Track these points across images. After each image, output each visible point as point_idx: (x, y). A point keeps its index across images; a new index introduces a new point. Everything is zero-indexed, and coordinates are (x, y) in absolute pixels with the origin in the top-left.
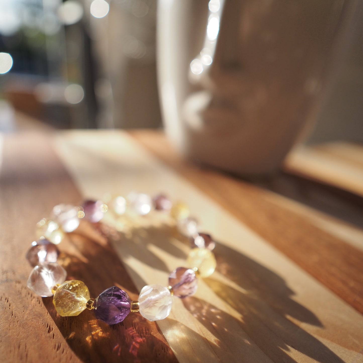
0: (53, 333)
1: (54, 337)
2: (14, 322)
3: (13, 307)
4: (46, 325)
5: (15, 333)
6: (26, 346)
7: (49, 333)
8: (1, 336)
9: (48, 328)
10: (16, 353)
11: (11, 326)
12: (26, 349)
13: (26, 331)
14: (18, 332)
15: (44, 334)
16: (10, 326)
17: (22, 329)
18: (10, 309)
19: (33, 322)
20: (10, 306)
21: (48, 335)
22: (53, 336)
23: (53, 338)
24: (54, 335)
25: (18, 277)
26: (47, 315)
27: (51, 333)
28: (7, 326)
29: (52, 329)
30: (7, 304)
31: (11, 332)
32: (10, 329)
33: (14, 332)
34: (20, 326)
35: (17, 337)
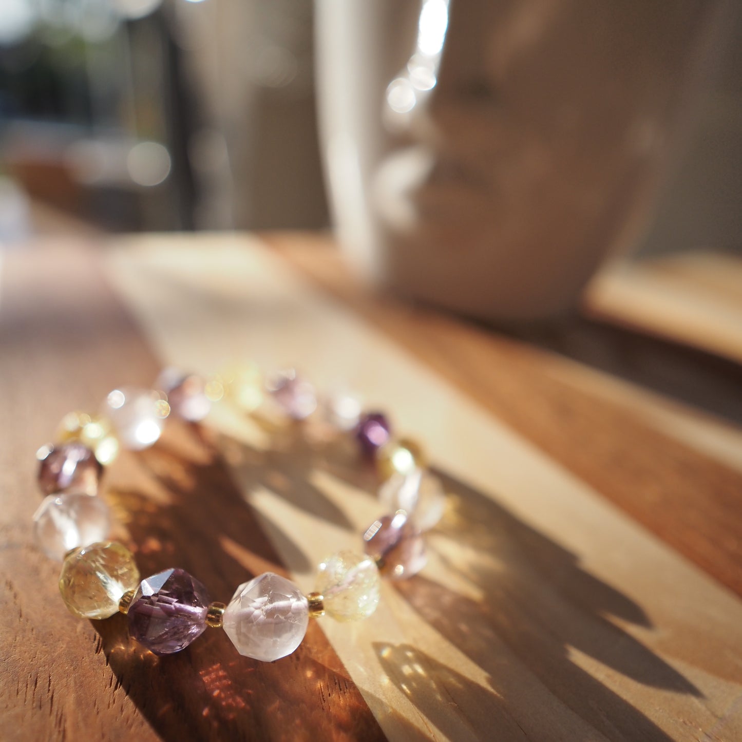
2: (24, 631)
3: (23, 599)
4: (92, 637)
5: (26, 654)
6: (50, 680)
7: (99, 653)
9: (96, 642)
10: (30, 694)
11: (18, 638)
12: (49, 686)
13: (49, 649)
14: (33, 652)
15: (87, 655)
16: (16, 640)
17: (41, 645)
18: (15, 603)
19: (64, 632)
20: (15, 598)
21: (96, 657)
27: (102, 652)
28: (10, 639)
30: (8, 594)
31: (20, 652)
32: (16, 646)
33: (25, 652)
34: (37, 639)
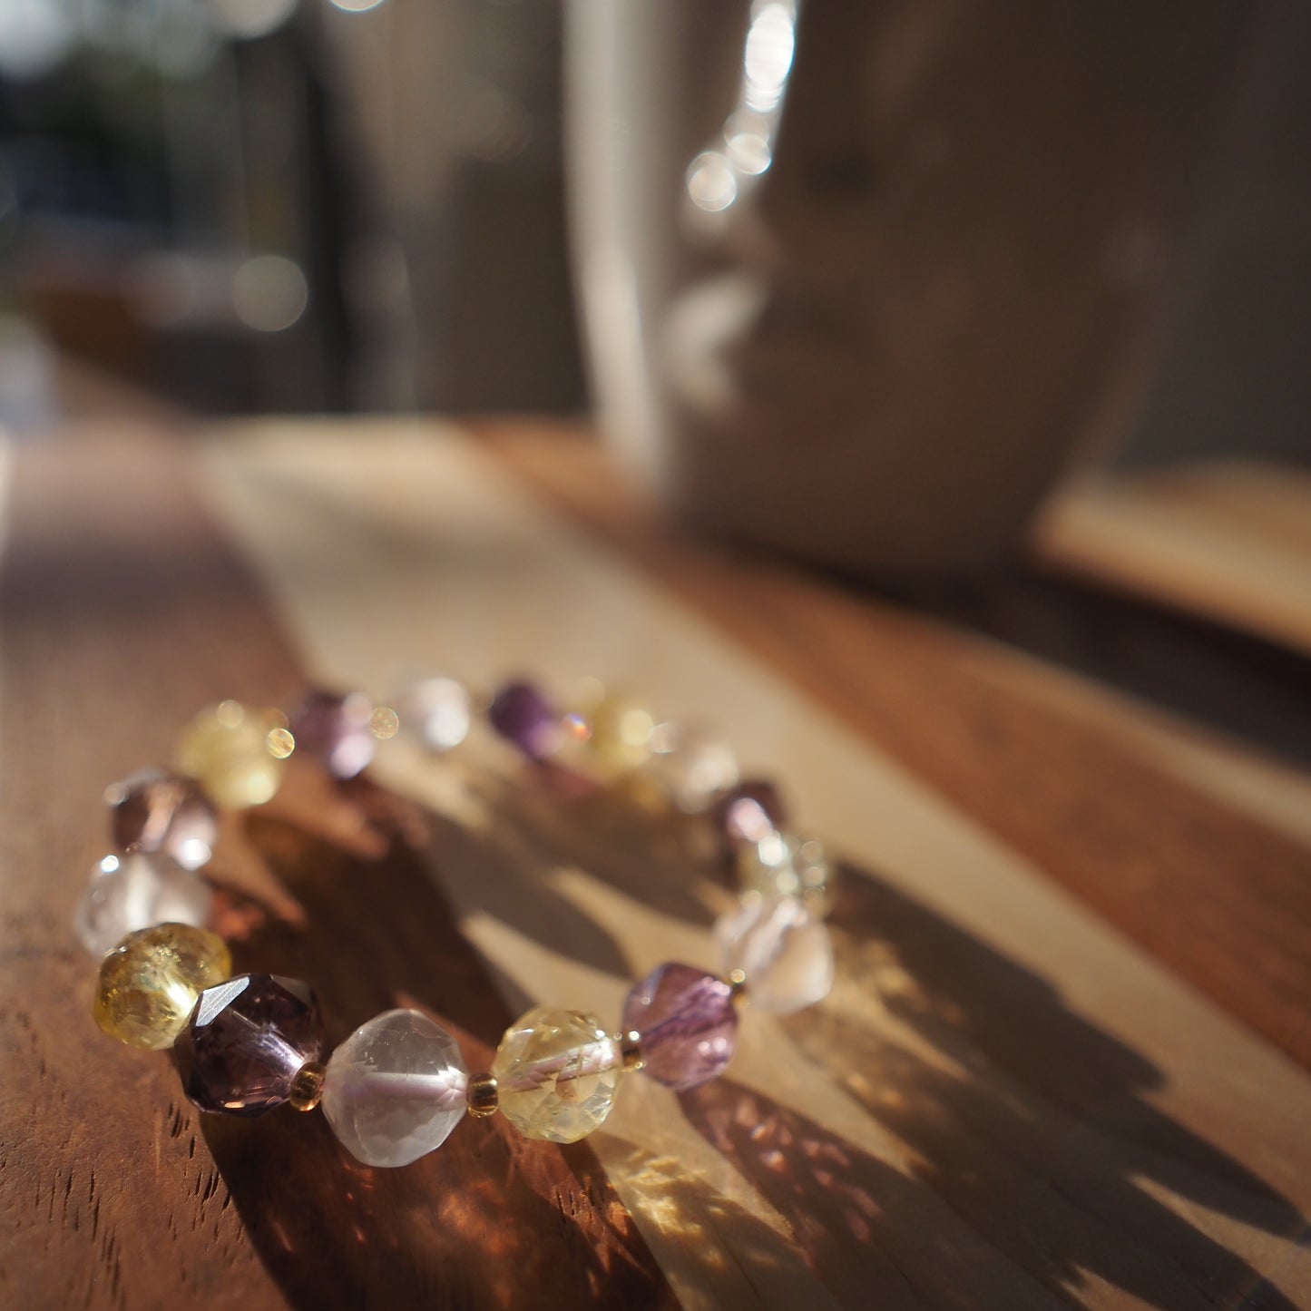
0: (190, 1138)
1: (195, 1148)
3: (47, 1044)
4: (167, 1109)
6: (93, 1181)
7: (178, 1136)
8: (3, 1145)
9: (173, 1118)
10: (58, 1203)
11: (38, 1109)
12: (92, 1190)
13: (91, 1128)
14: (63, 1132)
15: (157, 1139)
16: (34, 1113)
18: (34, 1051)
19: (117, 1099)
20: (34, 1041)
21: (172, 1142)
22: (188, 1147)
23: (189, 1152)
24: (193, 1142)
27: (184, 1135)
29: (188, 1122)
30: (22, 1034)
31: (41, 1133)
32: (35, 1122)
33: (51, 1134)
35: (62, 1148)
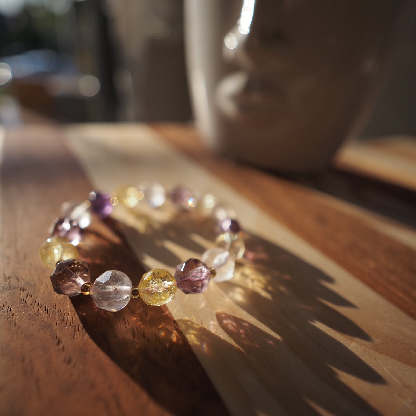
2: (18, 333)
3: (17, 316)
4: (55, 337)
5: (18, 346)
7: (59, 346)
9: (57, 340)
17: (26, 341)
18: (13, 318)
19: (39, 334)
20: (13, 315)
21: (57, 347)
25: (22, 284)
26: (56, 326)
27: (61, 346)
28: (9, 337)
31: (14, 345)
34: (24, 338)
35: (21, 350)
